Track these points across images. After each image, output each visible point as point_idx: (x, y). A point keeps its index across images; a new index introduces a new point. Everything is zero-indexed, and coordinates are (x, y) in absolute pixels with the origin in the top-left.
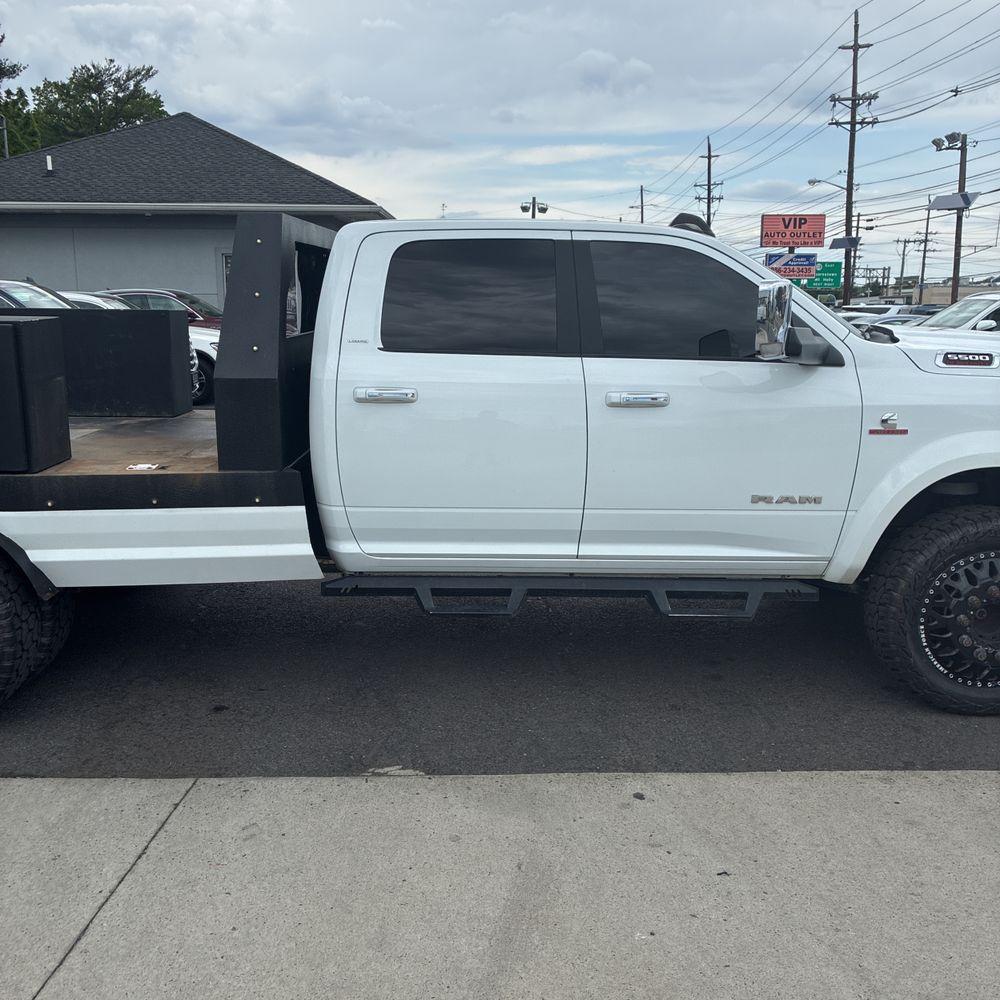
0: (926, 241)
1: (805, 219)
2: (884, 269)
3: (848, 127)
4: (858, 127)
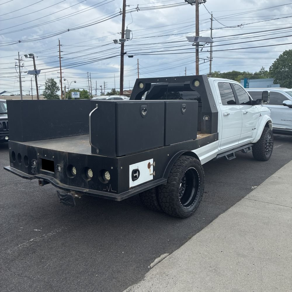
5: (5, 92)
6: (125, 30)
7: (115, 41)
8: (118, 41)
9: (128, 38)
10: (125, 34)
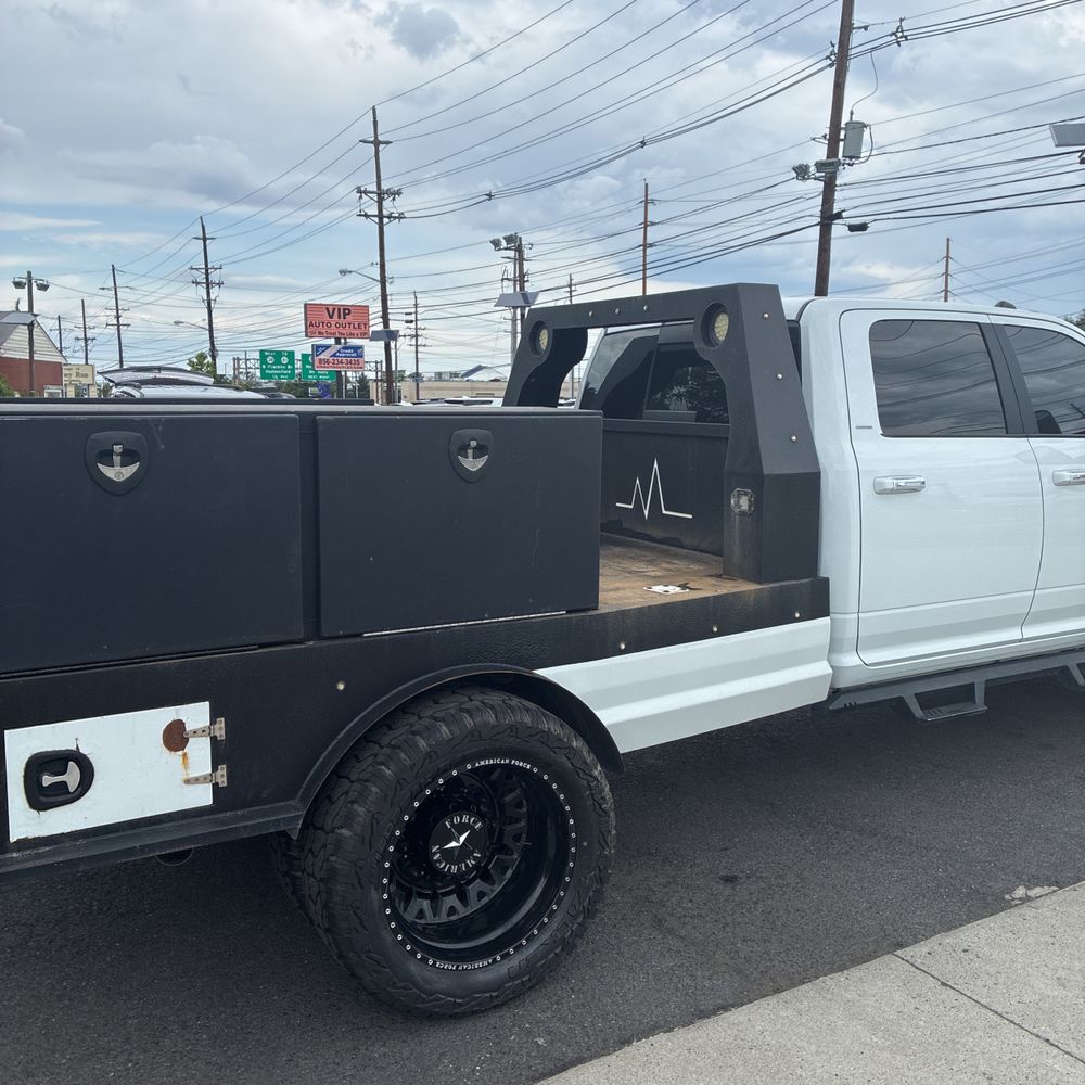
0: (416, 336)
1: (349, 310)
2: (377, 363)
3: (376, 219)
4: (386, 220)
5: (479, 368)
6: (843, 125)
7: (802, 172)
8: (812, 169)
9: (853, 156)
10: (843, 138)
